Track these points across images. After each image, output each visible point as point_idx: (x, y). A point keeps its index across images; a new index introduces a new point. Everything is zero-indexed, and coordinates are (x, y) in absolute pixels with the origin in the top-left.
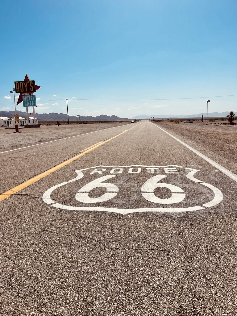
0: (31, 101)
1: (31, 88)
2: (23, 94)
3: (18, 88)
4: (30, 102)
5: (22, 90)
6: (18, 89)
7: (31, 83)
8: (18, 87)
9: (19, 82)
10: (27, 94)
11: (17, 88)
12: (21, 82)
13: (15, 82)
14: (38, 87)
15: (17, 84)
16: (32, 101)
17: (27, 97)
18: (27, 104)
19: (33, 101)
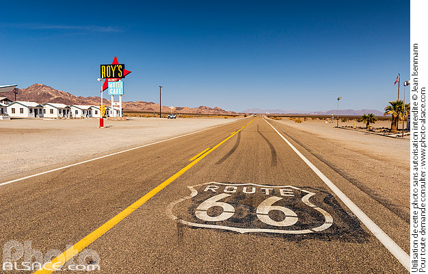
1: (119, 74)
2: (109, 80)
4: (117, 89)
5: (109, 75)
6: (104, 74)
7: (120, 67)
9: (106, 66)
10: (113, 80)
13: (101, 66)
17: (114, 83)
18: (112, 91)
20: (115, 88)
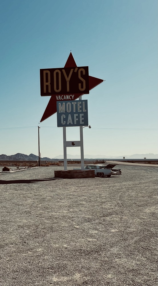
0: (77, 112)
1: (80, 84)
2: (59, 97)
3: (47, 84)
4: (75, 115)
5: (58, 88)
6: (47, 86)
7: (82, 72)
8: (47, 81)
9: (52, 70)
10: (68, 97)
11: (45, 84)
12: (56, 71)
13: (42, 71)
14: (98, 81)
15: (47, 74)
16: (79, 113)
17: (69, 103)
18: (66, 119)
19: (82, 112)
20: (72, 113)
